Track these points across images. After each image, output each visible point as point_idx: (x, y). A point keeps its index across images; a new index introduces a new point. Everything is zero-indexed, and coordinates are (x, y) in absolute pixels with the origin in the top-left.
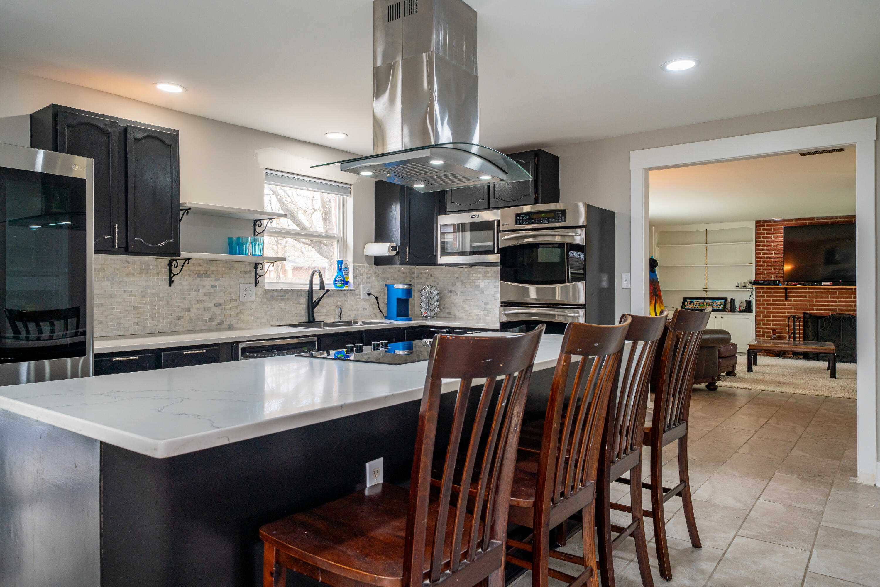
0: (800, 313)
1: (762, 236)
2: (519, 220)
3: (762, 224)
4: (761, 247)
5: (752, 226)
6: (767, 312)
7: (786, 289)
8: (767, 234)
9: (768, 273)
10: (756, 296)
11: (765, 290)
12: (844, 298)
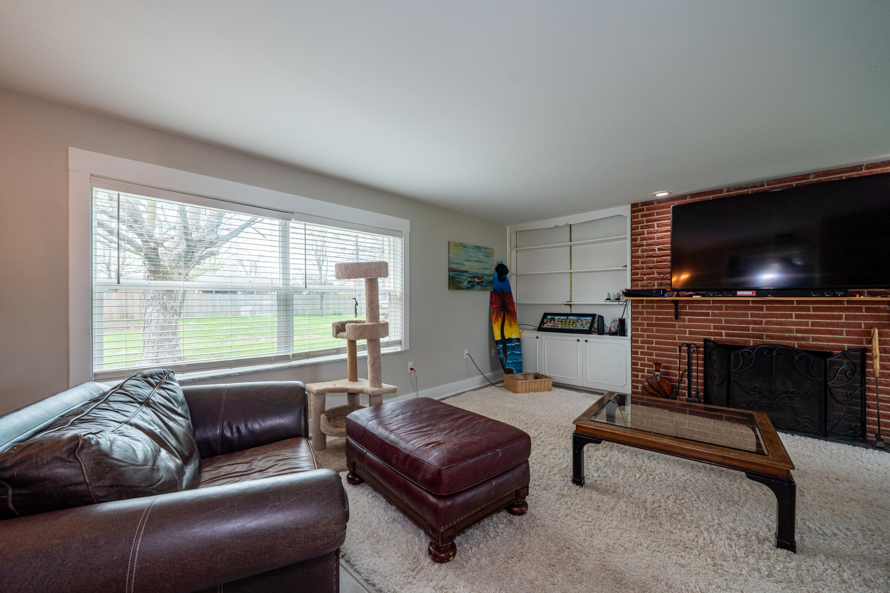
0: (699, 340)
1: (640, 225)
3: (640, 207)
4: (639, 242)
5: (626, 211)
6: (648, 336)
7: (676, 302)
8: (647, 221)
9: (648, 279)
10: (632, 313)
11: (645, 304)
12: (777, 318)
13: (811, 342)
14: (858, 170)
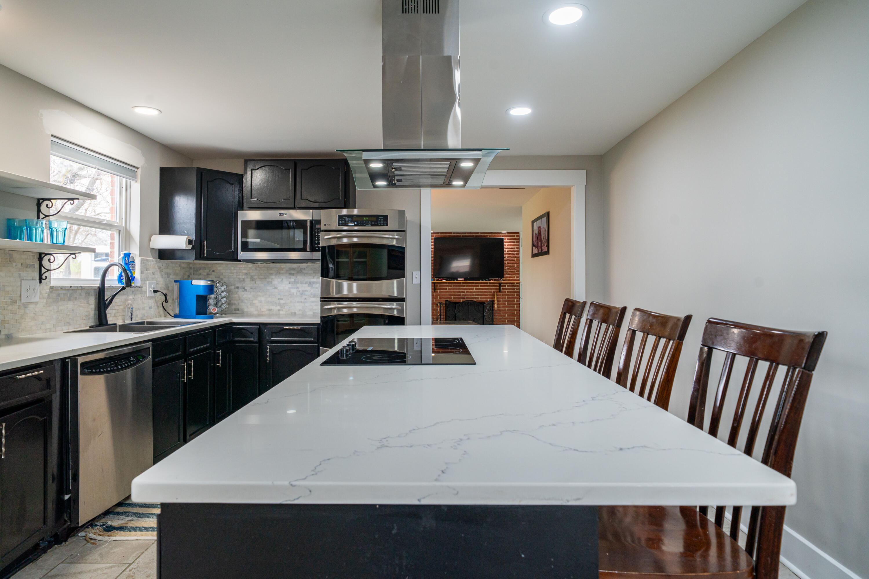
0: (443, 301)
2: (342, 221)
7: (434, 283)
12: (470, 290)
13: (480, 299)
14: (491, 234)
